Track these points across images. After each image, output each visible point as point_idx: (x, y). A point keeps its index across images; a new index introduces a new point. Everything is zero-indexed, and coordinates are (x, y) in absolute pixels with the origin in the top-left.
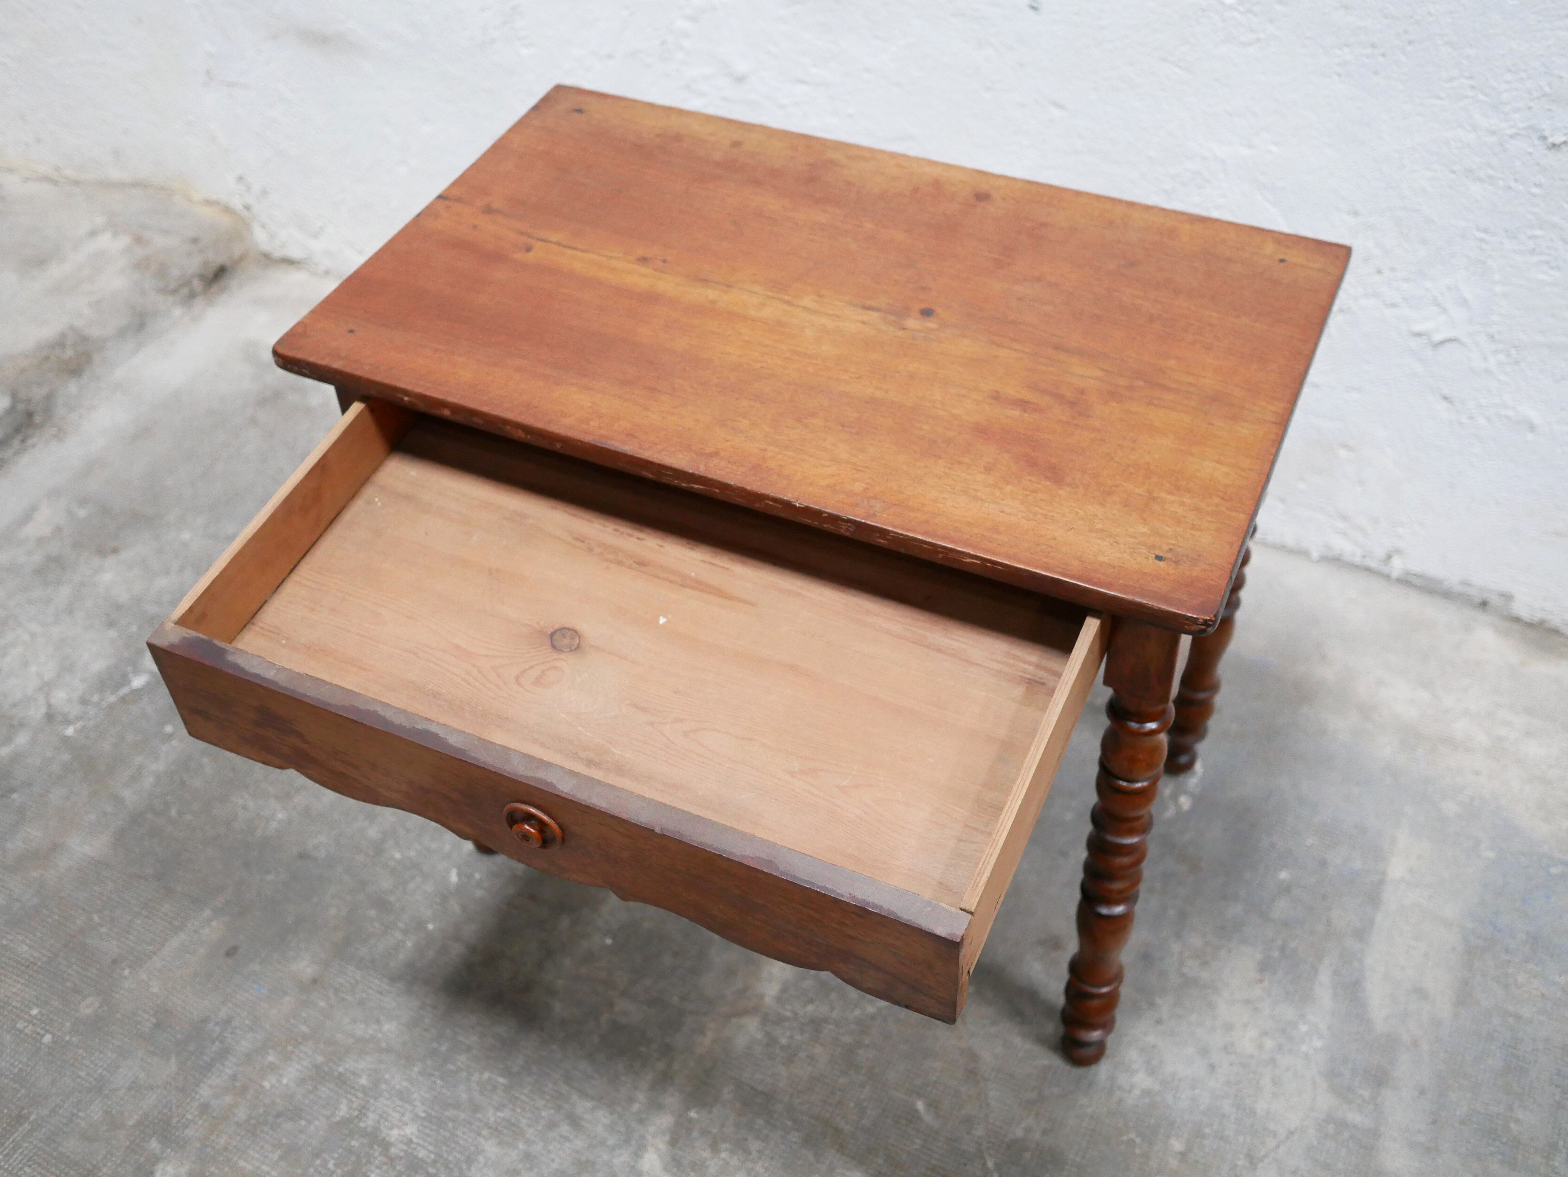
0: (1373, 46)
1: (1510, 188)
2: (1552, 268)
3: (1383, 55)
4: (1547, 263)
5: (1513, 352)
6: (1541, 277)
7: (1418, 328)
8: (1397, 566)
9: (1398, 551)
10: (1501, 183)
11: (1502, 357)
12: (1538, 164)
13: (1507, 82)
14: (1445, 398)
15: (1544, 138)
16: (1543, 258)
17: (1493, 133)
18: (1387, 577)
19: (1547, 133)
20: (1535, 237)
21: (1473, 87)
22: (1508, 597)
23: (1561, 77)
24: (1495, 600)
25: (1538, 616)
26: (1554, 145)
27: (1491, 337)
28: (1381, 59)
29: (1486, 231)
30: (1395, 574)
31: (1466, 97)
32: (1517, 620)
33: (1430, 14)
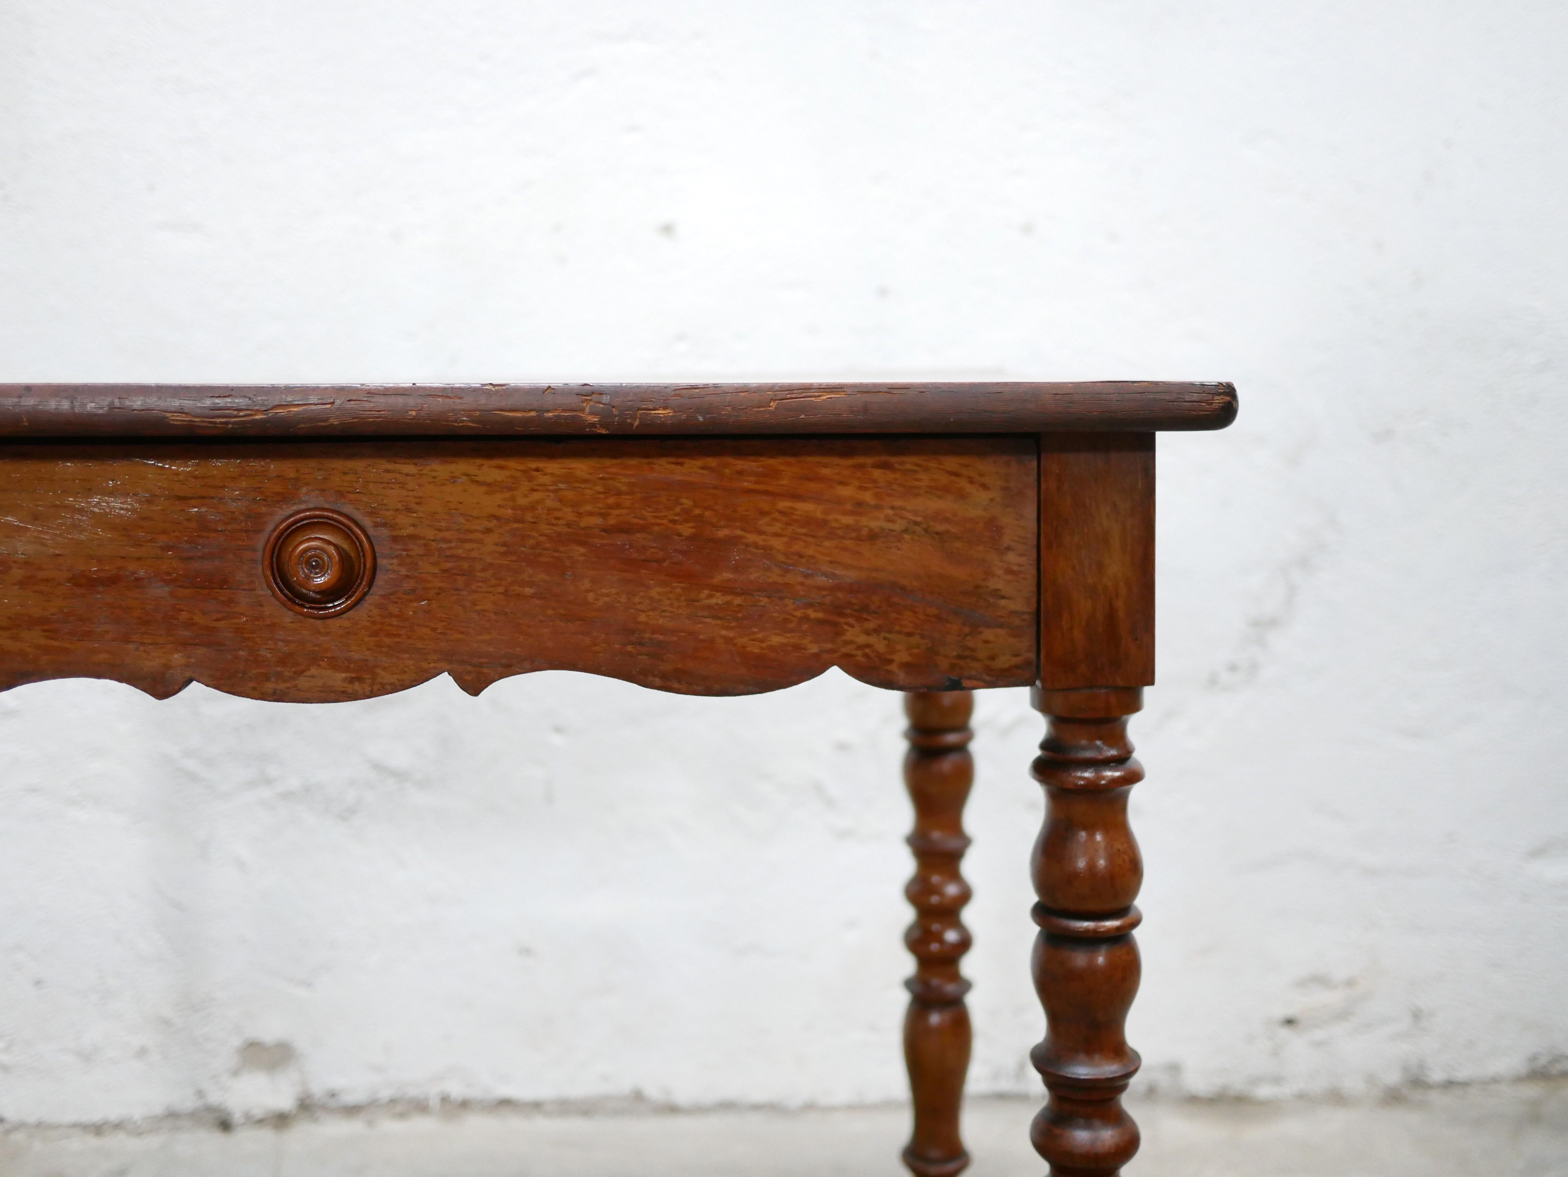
22: (1174, 1068)
24: (1162, 1080)
25: (1217, 1083)
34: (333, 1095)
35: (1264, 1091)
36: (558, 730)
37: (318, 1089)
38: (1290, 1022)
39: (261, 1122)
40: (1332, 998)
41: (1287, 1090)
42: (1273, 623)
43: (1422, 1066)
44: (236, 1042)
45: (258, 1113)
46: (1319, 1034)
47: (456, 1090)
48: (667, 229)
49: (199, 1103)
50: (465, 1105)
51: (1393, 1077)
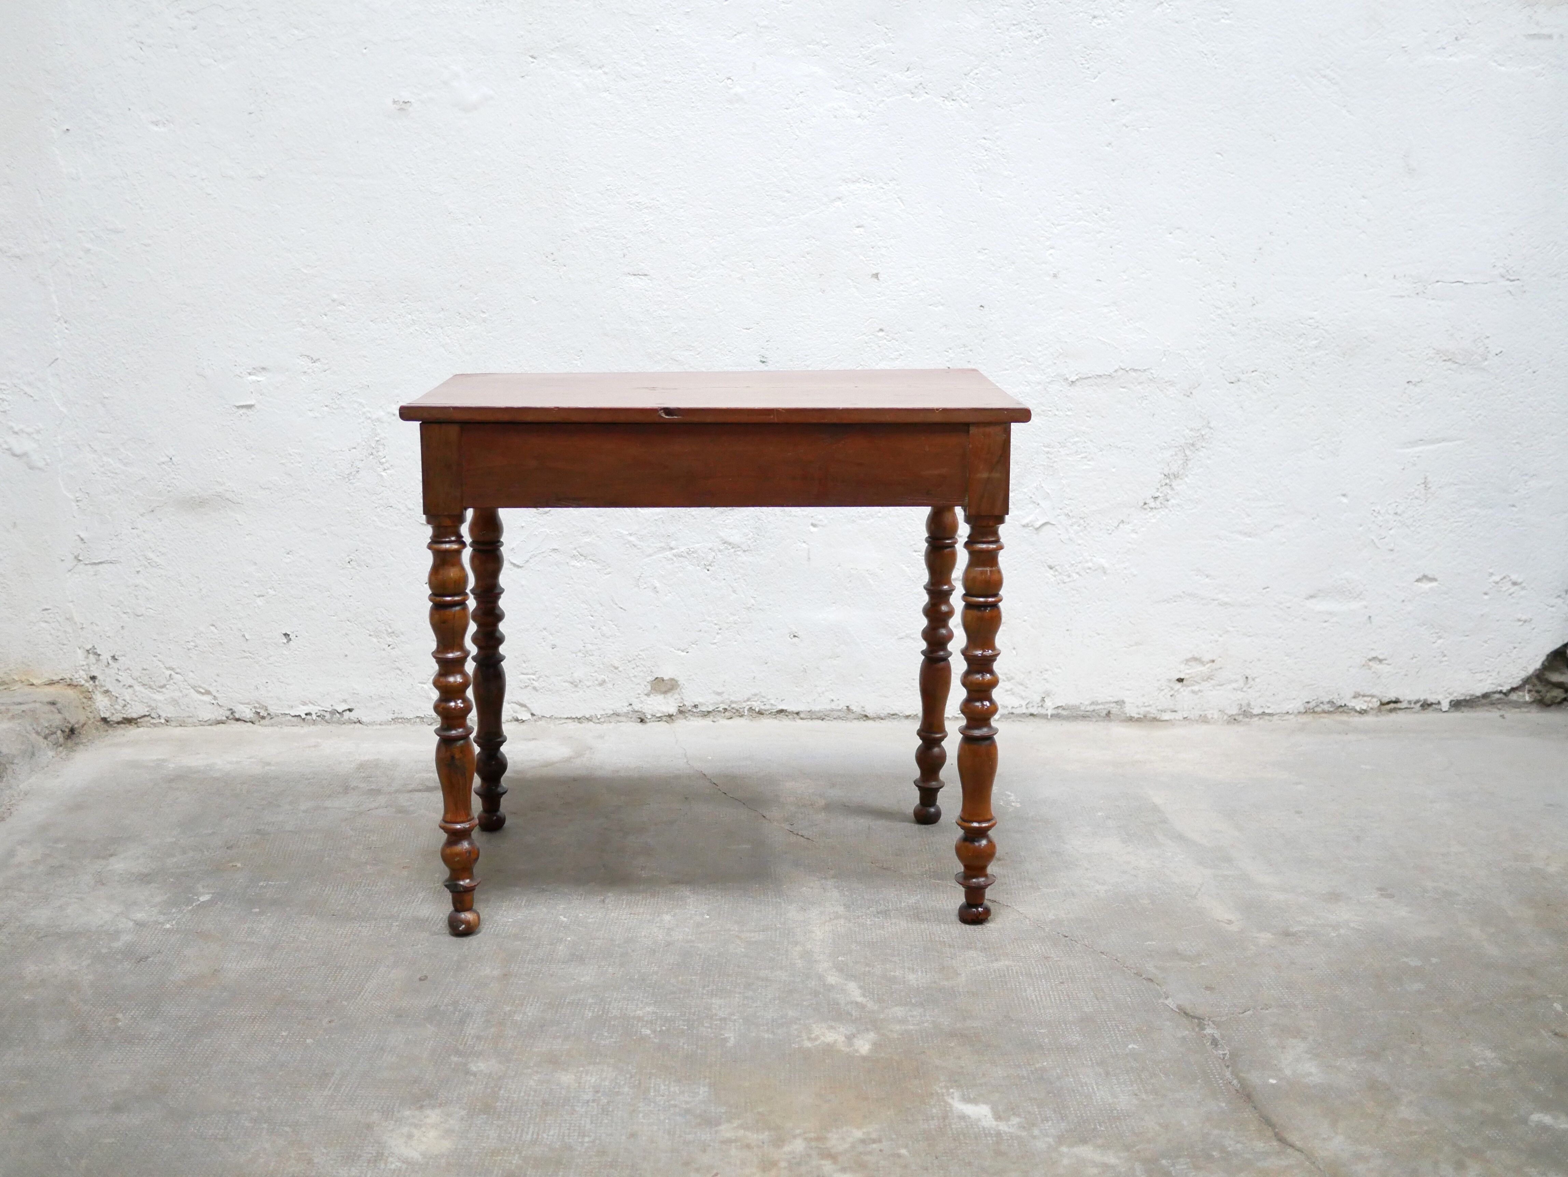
0: (965, 346)
1: (1055, 415)
2: (1089, 461)
3: (971, 350)
4: (1086, 457)
5: (1082, 521)
6: (1085, 467)
7: (1024, 522)
8: (1050, 707)
9: (1048, 694)
10: (1050, 413)
11: (1076, 527)
12: (1067, 396)
13: (1039, 351)
14: (1051, 568)
15: (1067, 379)
16: (1083, 455)
17: (1039, 383)
18: (1045, 716)
19: (1068, 376)
20: (1075, 443)
21: (1022, 359)
22: (1120, 703)
23: (1066, 342)
24: (1115, 710)
25: (1142, 710)
26: (1072, 382)
27: (1068, 515)
28: (971, 353)
29: (1048, 446)
30: (1049, 712)
31: (1020, 366)
32: (1131, 719)
33: (991, 321)
34: (696, 706)
35: (1166, 716)
36: (814, 525)
37: (689, 704)
38: (1180, 680)
39: (660, 719)
40: (1204, 669)
41: (1179, 716)
42: (1176, 476)
43: (1249, 705)
44: (650, 679)
45: (658, 715)
46: (1196, 688)
47: (757, 706)
48: (876, 276)
49: (630, 708)
50: (760, 713)
51: (1234, 711)
